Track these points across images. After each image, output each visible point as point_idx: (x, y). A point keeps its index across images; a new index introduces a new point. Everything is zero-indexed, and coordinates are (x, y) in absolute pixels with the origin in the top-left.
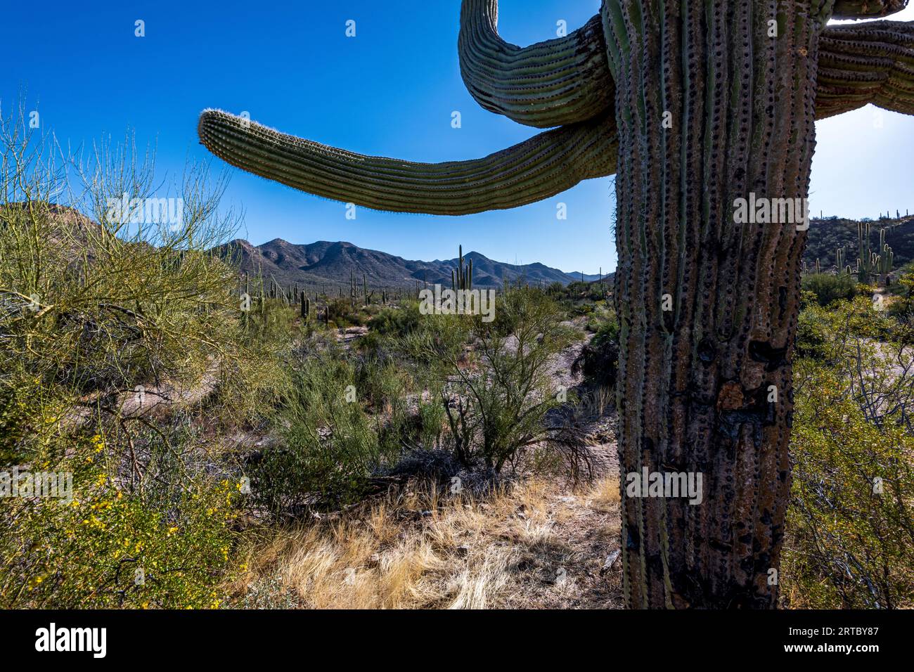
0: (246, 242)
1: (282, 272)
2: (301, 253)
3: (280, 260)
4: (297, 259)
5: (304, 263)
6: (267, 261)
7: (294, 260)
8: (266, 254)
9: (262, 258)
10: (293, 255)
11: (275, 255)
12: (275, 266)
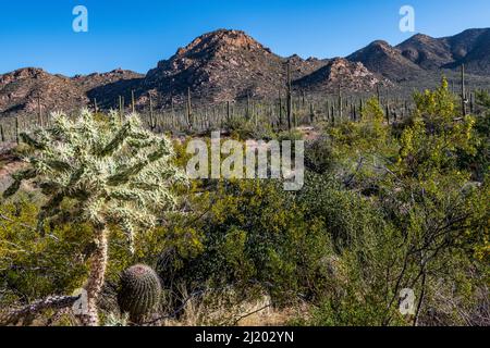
0: (384, 43)
1: (424, 73)
2: (446, 48)
3: (421, 59)
4: (441, 55)
5: (450, 59)
6: (407, 61)
7: (436, 57)
8: (405, 54)
9: (401, 59)
10: (436, 51)
11: (415, 54)
12: (416, 66)
